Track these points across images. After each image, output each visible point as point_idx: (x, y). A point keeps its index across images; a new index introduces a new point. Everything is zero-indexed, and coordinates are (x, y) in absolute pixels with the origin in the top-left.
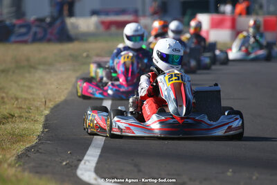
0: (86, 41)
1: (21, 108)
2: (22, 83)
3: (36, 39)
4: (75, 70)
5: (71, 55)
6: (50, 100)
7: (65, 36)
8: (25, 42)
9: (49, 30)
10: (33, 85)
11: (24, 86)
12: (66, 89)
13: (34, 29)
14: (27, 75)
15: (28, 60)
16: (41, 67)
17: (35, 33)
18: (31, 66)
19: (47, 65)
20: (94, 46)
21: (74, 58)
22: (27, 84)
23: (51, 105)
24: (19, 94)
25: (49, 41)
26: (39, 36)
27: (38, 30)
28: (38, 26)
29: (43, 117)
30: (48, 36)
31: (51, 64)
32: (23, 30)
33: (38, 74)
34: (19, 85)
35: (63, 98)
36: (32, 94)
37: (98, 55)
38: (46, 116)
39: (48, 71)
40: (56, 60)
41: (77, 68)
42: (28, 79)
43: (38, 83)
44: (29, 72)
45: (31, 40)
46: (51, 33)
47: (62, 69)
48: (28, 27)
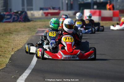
0: (35, 21)
1: (2, 51)
3: (14, 21)
5: (28, 28)
6: (16, 48)
7: (26, 19)
8: (9, 22)
10: (10, 41)
13: (13, 16)
14: (8, 36)
15: (9, 30)
16: (15, 33)
17: (14, 18)
19: (17, 31)
20: (39, 23)
21: (29, 28)
22: (7, 40)
23: (16, 50)
24: (3, 45)
25: (20, 21)
26: (16, 19)
27: (15, 17)
28: (15, 15)
30: (19, 19)
31: (19, 32)
32: (9, 17)
33: (13, 36)
34: (4, 41)
35: (21, 47)
36: (9, 45)
37: (40, 28)
38: (12, 55)
39: (18, 35)
40: (22, 30)
41: (30, 33)
42: (8, 38)
43: (12, 40)
44: (9, 35)
45: (12, 21)
46: (21, 18)
47: (24, 34)
48: (11, 15)
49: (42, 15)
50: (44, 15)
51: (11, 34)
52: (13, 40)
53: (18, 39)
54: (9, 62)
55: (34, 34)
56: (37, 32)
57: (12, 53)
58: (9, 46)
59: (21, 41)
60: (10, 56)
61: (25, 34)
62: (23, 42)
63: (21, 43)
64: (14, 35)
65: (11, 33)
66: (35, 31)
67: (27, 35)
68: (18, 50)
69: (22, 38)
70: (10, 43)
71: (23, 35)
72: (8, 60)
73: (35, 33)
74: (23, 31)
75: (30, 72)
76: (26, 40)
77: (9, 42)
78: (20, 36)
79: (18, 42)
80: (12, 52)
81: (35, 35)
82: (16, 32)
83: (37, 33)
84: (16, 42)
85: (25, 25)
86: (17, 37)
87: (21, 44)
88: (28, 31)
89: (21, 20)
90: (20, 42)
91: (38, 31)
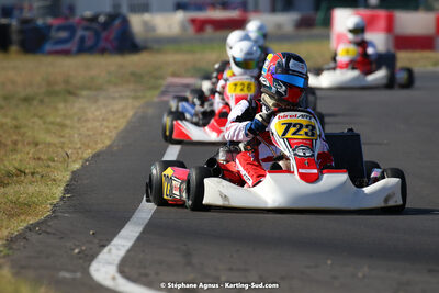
0: (159, 51)
1: (39, 159)
2: (51, 119)
3: (83, 49)
4: (135, 98)
5: (133, 74)
6: (88, 146)
7: (127, 44)
8: (66, 53)
9: (104, 34)
10: (68, 122)
11: (52, 123)
12: (115, 128)
13: (80, 33)
14: (61, 106)
15: (67, 82)
16: (85, 93)
17: (82, 39)
18: (70, 92)
19: (94, 88)
20: (171, 58)
21: (136, 77)
22: (58, 120)
23: (88, 154)
24: (42, 136)
25: (103, 51)
26: (89, 43)
27: (87, 33)
28: (86, 28)
29: (69, 173)
30: (102, 44)
31: (99, 88)
32: (63, 35)
33: (78, 104)
34: (44, 123)
35: (108, 142)
36: (62, 137)
37: (174, 75)
38: (74, 173)
39: (96, 100)
40: (109, 82)
41: (140, 94)
42: (61, 112)
43: (76, 118)
44: (65, 101)
45: (74, 49)
46: (107, 39)
47: (117, 95)
48: (72, 29)
49: (183, 28)
50: (191, 30)
51: (71, 98)
52: (79, 119)
53: (98, 113)
54: (62, 198)
55: (154, 97)
56: (163, 89)
57: (76, 166)
58: (62, 140)
59: (105, 123)
60: (68, 176)
61: (121, 97)
62: (115, 125)
63: (108, 128)
64: (81, 100)
65: (70, 93)
66: (155, 88)
67: (130, 101)
68: (97, 155)
69: (113, 111)
70: (67, 131)
71: (114, 98)
72: (58, 191)
73: (157, 92)
74: (116, 85)
75: (137, 234)
76: (124, 117)
77: (63, 126)
78: (105, 105)
79: (98, 124)
80: (74, 162)
81: (156, 99)
82: (90, 89)
83: (164, 93)
84: (89, 125)
85: (121, 66)
86: (94, 108)
87: (106, 131)
88: (131, 86)
89: (108, 46)
90: (102, 125)
91: (170, 86)
